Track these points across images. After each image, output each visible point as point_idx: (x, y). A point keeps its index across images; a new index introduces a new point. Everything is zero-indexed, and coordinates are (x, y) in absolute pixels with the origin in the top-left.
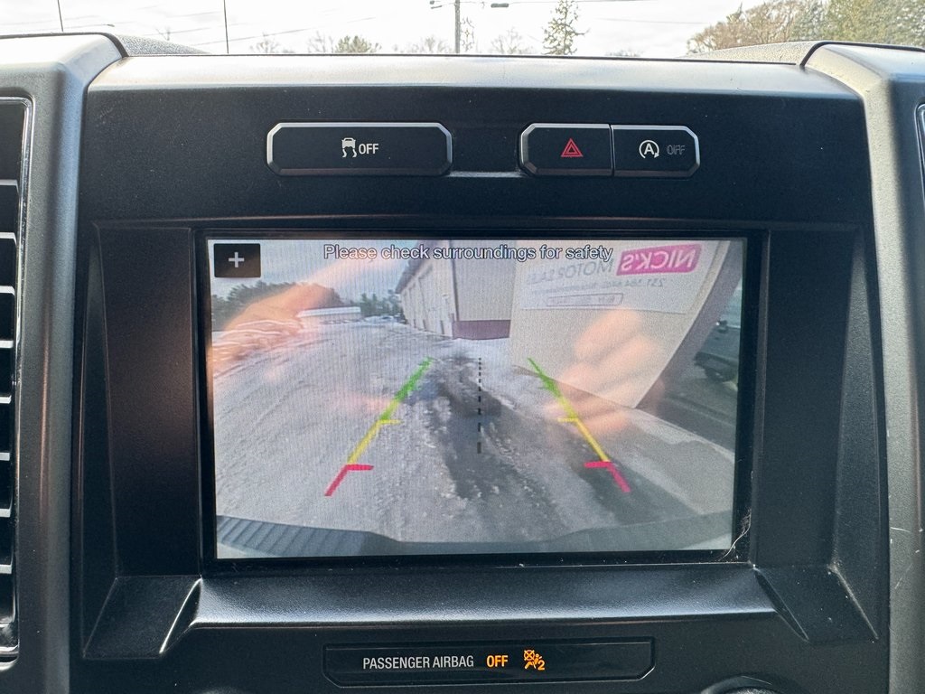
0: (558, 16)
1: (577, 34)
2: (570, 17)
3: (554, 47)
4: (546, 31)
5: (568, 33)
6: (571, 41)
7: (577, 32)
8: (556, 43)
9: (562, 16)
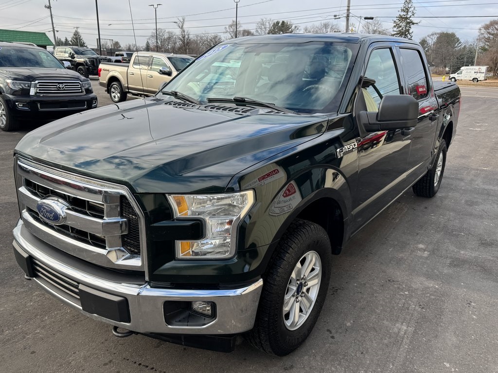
0: (402, 13)
1: (413, 24)
2: (410, 14)
3: (399, 31)
4: (395, 22)
5: (409, 23)
6: (410, 27)
7: (414, 22)
8: (401, 28)
9: (405, 14)
